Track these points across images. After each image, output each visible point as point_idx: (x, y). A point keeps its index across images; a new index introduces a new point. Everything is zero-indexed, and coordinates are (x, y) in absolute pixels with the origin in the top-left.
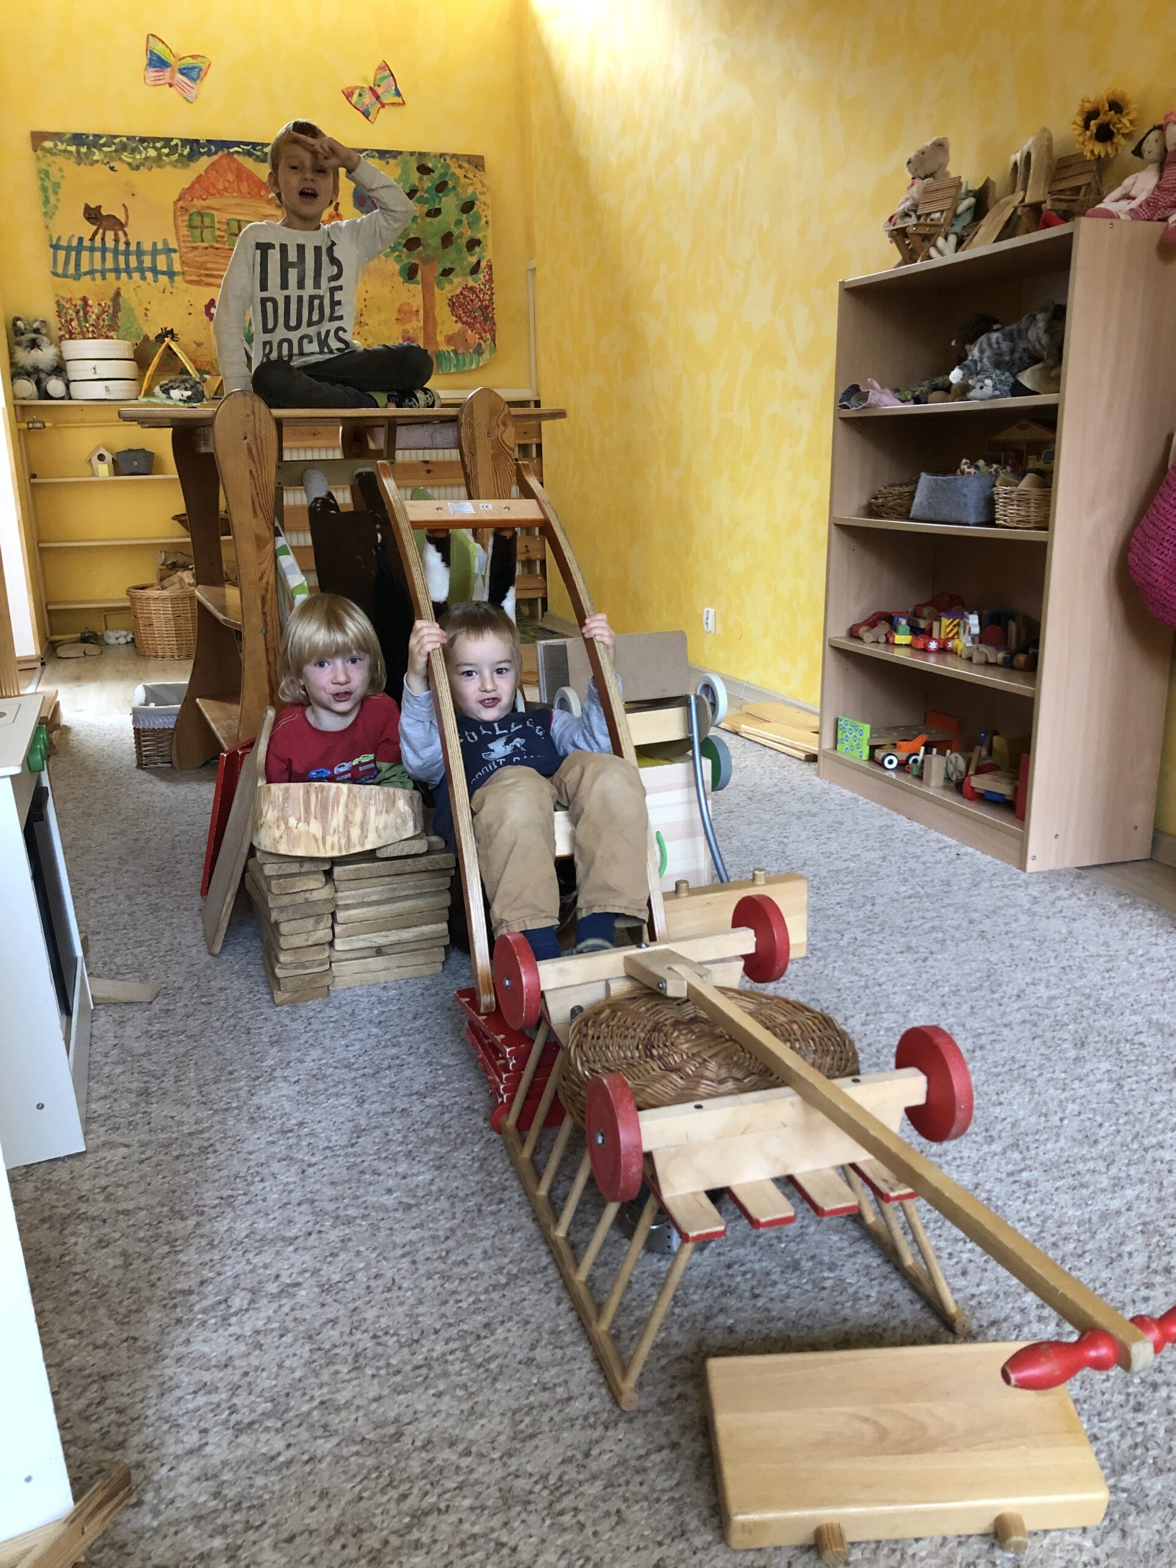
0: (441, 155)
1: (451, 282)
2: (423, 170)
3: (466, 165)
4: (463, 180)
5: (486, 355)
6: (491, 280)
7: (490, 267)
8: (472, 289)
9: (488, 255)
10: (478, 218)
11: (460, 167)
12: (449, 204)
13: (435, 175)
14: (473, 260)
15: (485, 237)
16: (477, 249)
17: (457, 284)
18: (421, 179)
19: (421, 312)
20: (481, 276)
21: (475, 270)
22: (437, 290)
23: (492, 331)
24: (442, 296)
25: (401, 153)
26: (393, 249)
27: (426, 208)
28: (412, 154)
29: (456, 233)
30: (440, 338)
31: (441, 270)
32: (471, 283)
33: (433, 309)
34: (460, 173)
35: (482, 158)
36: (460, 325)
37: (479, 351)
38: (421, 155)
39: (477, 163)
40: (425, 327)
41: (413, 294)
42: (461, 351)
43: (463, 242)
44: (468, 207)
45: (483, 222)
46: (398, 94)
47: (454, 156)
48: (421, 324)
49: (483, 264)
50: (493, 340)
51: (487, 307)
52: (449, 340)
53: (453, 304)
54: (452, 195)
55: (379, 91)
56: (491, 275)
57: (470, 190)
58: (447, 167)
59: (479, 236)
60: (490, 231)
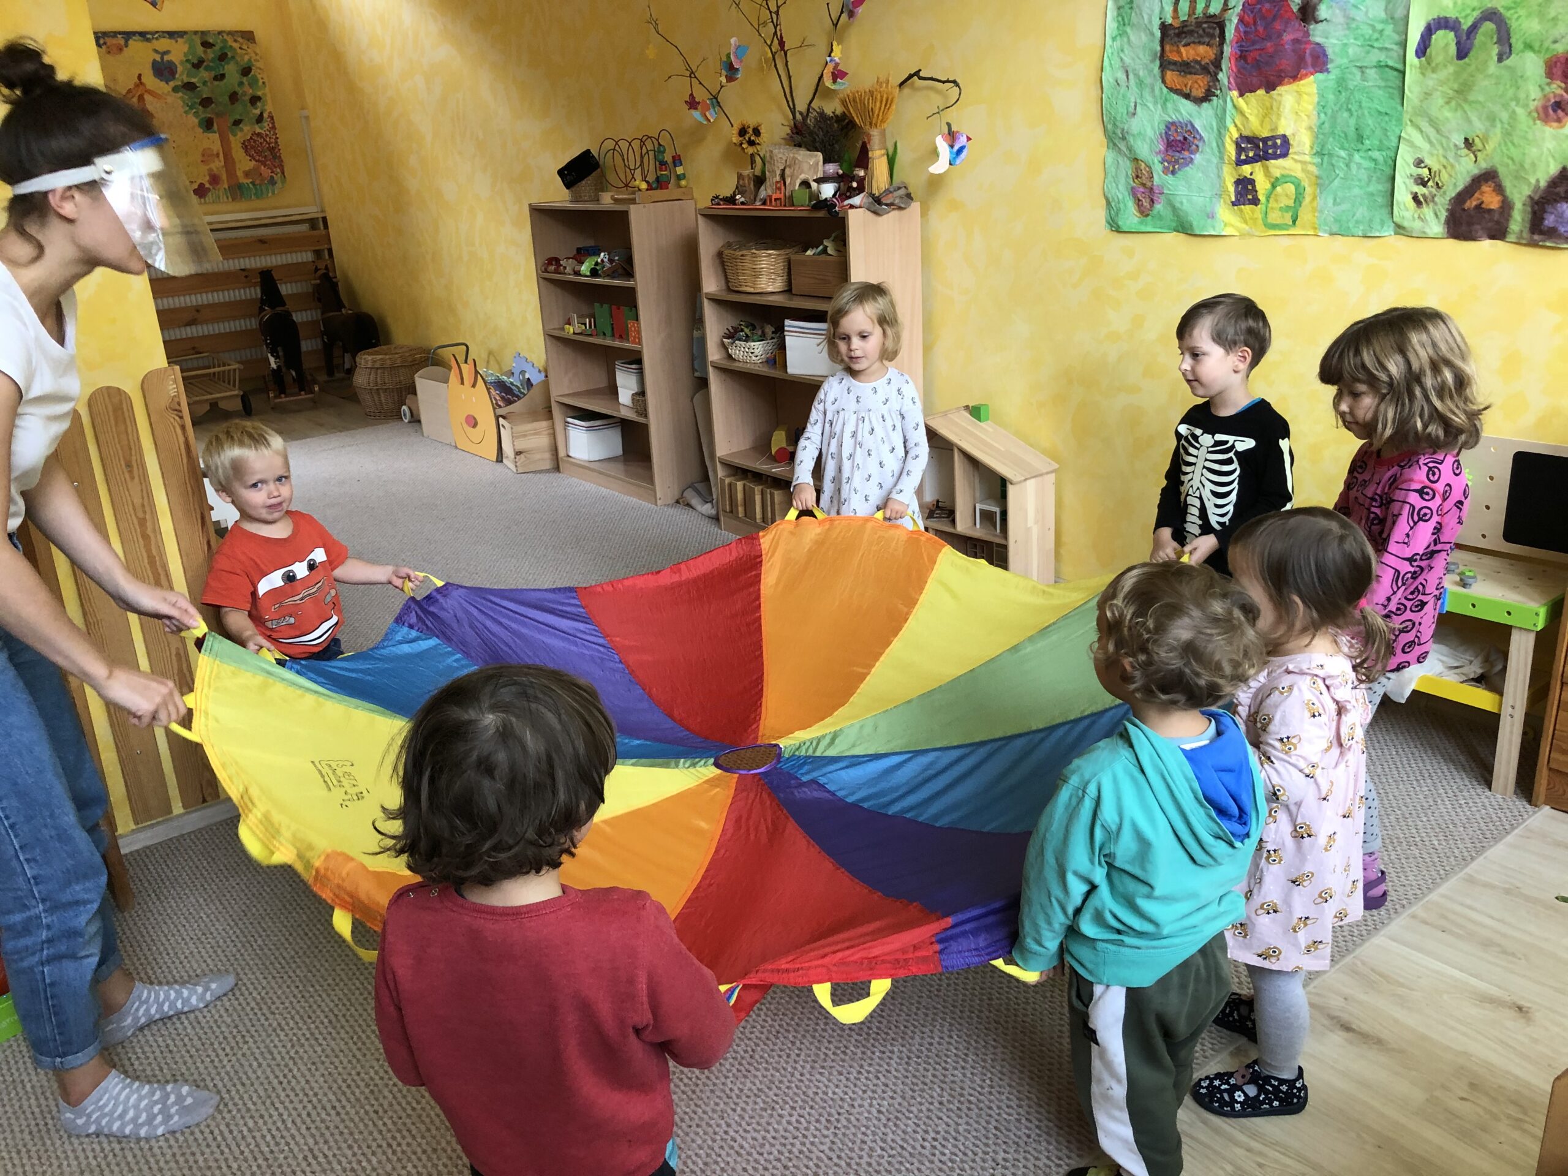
0: (220, 33)
1: (242, 130)
2: (206, 45)
3: (240, 39)
4: (239, 51)
5: (279, 185)
6: (274, 128)
7: (272, 118)
8: (259, 135)
9: (269, 108)
10: (256, 79)
11: (235, 41)
12: (231, 70)
13: (217, 48)
14: (258, 112)
15: (265, 94)
16: (259, 104)
17: (246, 130)
18: (205, 52)
19: (221, 155)
20: (266, 124)
21: (260, 119)
22: (231, 138)
23: (281, 167)
24: (236, 141)
25: (185, 33)
26: (191, 108)
27: (213, 74)
28: (196, 33)
29: (240, 92)
30: (240, 174)
31: (231, 120)
32: (258, 130)
33: (230, 149)
34: (236, 45)
35: (252, 32)
36: (253, 162)
37: (272, 182)
38: (203, 33)
39: (249, 36)
40: (226, 165)
41: (212, 140)
42: (257, 182)
43: (247, 98)
44: (246, 71)
45: (260, 82)
47: (230, 33)
48: (223, 163)
49: (265, 115)
50: (283, 173)
51: (274, 148)
52: (247, 174)
53: (246, 147)
54: (232, 63)
56: (273, 123)
57: (246, 58)
58: (225, 41)
59: (259, 93)
60: (267, 90)
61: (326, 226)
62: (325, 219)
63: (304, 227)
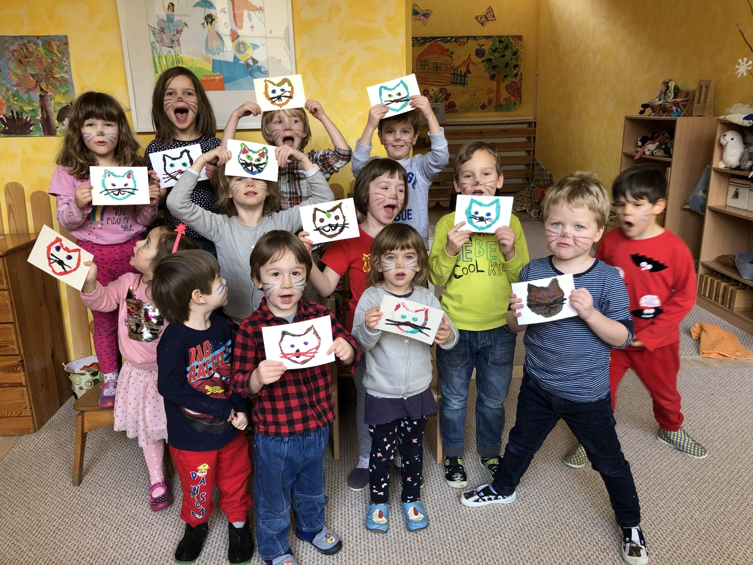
0: (508, 36)
1: (507, 80)
2: (501, 42)
3: (516, 39)
4: (514, 44)
5: (518, 105)
6: (521, 79)
7: (521, 74)
8: (514, 82)
9: (521, 70)
10: (518, 57)
11: (514, 40)
12: (509, 53)
13: (505, 43)
14: (516, 72)
15: (521, 64)
16: (517, 68)
17: (509, 80)
18: (499, 45)
19: (495, 92)
20: (518, 78)
21: (516, 75)
22: (502, 83)
23: (521, 97)
24: (503, 85)
25: (493, 36)
26: (488, 69)
27: (500, 55)
28: (497, 36)
29: (510, 62)
30: (502, 99)
31: (503, 76)
32: (514, 80)
33: (500, 89)
34: (513, 42)
35: (522, 36)
36: (509, 95)
37: (515, 104)
38: (500, 37)
39: (520, 38)
40: (496, 96)
41: (493, 85)
42: (508, 104)
43: (513, 65)
44: (515, 53)
45: (520, 59)
46: (494, 16)
47: (511, 36)
49: (519, 73)
50: (521, 100)
51: (519, 88)
52: (505, 100)
53: (507, 88)
54: (510, 50)
55: (487, 16)
56: (521, 77)
57: (516, 48)
58: (509, 40)
59: (518, 63)
60: (522, 62)
61: (535, 126)
62: (535, 123)
63: (525, 126)
